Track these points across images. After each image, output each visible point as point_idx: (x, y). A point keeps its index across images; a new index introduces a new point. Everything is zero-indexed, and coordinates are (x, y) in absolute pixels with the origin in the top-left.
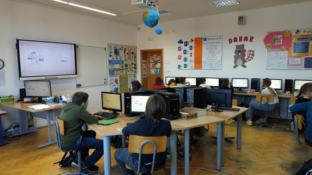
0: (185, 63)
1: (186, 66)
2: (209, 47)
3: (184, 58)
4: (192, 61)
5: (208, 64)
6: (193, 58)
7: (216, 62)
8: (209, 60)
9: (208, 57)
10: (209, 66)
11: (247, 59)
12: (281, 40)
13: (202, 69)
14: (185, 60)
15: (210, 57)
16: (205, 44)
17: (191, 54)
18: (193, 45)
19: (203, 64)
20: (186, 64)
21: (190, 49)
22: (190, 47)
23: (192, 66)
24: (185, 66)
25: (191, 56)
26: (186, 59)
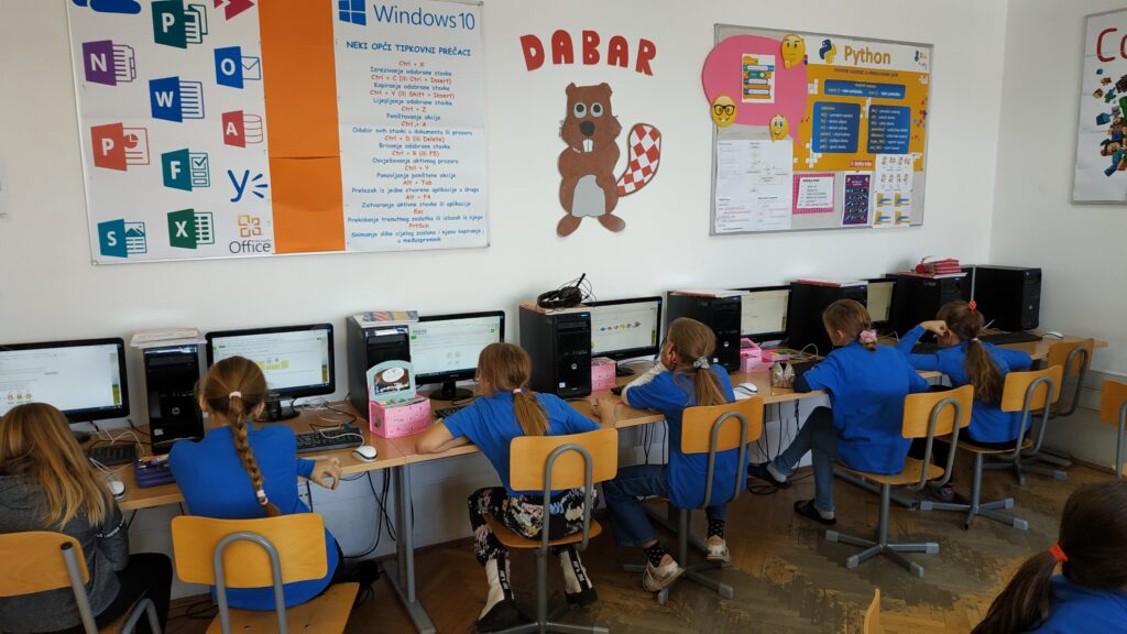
0: (180, 200)
1: (191, 229)
2: (388, 79)
3: (167, 159)
4: (250, 186)
5: (395, 212)
6: (255, 158)
7: (449, 197)
8: (399, 183)
9: (387, 153)
10: (404, 226)
11: (629, 179)
12: (772, 82)
13: (349, 249)
14: (180, 170)
15: (407, 154)
16: (353, 45)
17: (235, 118)
18: (251, 48)
19: (349, 211)
20: (187, 216)
21: (222, 79)
22: (220, 54)
23: (249, 225)
24: (186, 230)
25: (237, 140)
26: (185, 166)
